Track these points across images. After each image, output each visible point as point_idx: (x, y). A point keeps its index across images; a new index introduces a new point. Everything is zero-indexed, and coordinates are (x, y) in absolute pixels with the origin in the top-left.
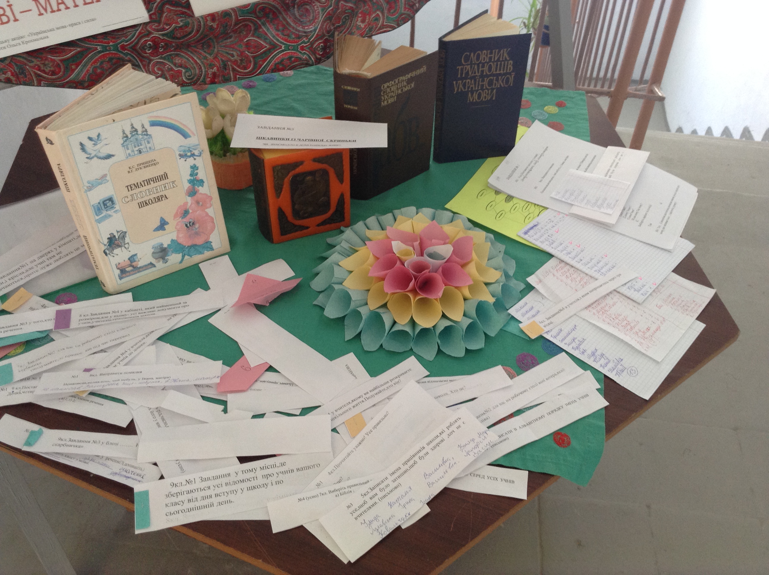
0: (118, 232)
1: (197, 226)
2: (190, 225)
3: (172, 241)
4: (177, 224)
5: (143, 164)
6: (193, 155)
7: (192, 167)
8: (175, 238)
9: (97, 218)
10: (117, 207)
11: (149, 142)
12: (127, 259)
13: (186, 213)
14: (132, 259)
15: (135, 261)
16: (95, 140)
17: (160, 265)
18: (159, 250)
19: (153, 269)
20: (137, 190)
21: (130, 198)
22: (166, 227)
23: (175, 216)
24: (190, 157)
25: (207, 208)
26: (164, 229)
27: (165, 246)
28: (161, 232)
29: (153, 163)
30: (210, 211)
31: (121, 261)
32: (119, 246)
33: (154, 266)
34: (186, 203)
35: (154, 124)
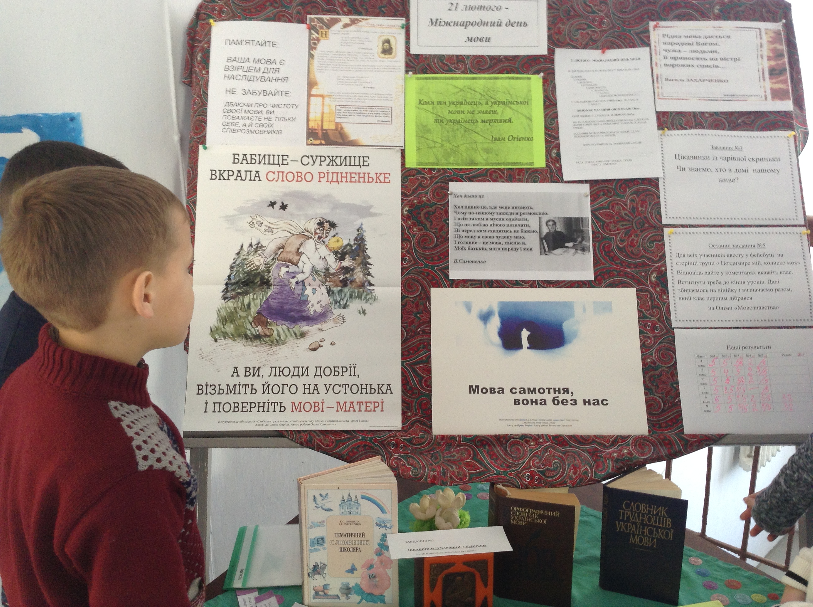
0: (321, 563)
1: (377, 580)
2: (372, 577)
3: (356, 584)
4: (363, 573)
5: (350, 522)
6: (385, 526)
7: (383, 535)
8: (359, 583)
9: (311, 548)
10: (325, 546)
11: (357, 509)
12: (321, 586)
13: (371, 567)
14: (325, 586)
15: (327, 589)
16: (324, 497)
17: (343, 599)
18: (345, 588)
19: (338, 600)
20: (342, 539)
21: (335, 542)
22: (354, 571)
23: (363, 566)
24: (383, 527)
25: (387, 568)
26: (353, 573)
27: (351, 586)
28: (350, 574)
29: (356, 523)
30: (389, 572)
31: (317, 585)
32: (319, 574)
33: (339, 598)
34: (373, 560)
35: (363, 497)
